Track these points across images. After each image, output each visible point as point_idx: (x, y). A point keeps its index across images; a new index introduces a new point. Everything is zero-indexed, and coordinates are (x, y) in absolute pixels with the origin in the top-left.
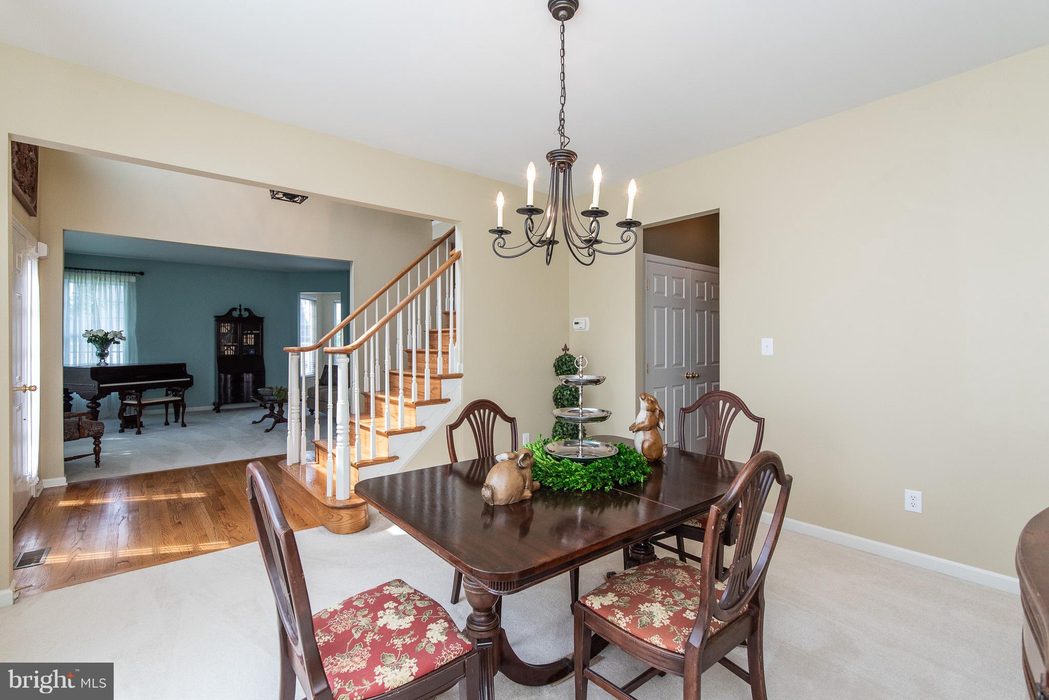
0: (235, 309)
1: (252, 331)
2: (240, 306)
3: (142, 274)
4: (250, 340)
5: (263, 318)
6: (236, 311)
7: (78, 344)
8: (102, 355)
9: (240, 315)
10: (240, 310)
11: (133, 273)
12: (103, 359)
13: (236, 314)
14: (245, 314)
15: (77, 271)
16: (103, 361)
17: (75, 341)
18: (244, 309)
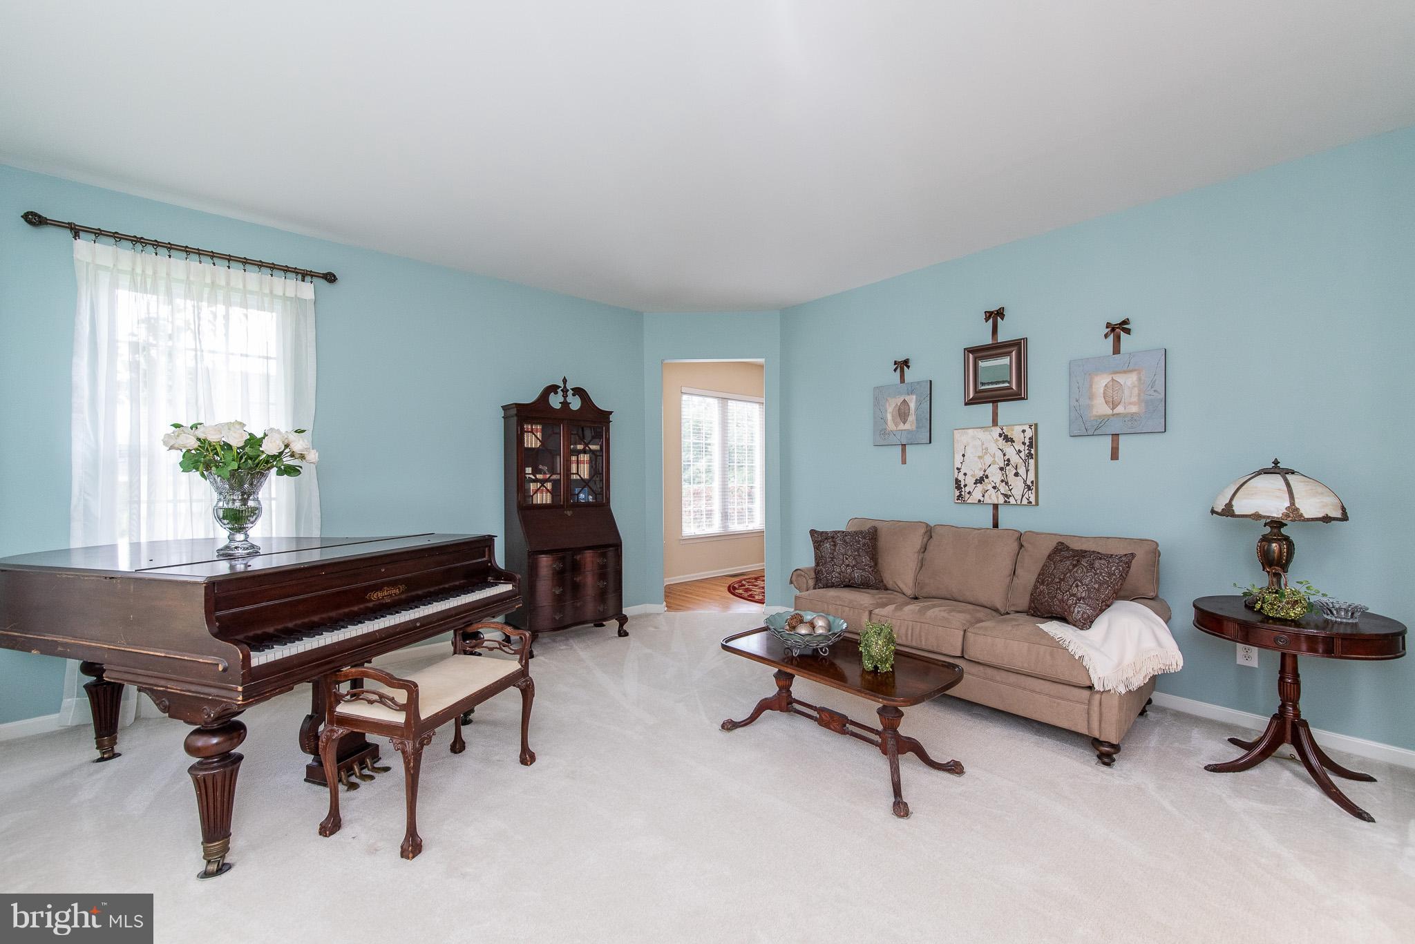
0: (553, 389)
1: (586, 445)
2: (565, 381)
3: (330, 278)
4: (582, 469)
5: (611, 413)
6: (556, 393)
7: (144, 479)
8: (237, 519)
9: (565, 404)
10: (565, 391)
11: (304, 275)
12: (241, 529)
13: (555, 401)
14: (575, 404)
15: (139, 246)
16: (240, 537)
17: (134, 470)
18: (572, 389)
